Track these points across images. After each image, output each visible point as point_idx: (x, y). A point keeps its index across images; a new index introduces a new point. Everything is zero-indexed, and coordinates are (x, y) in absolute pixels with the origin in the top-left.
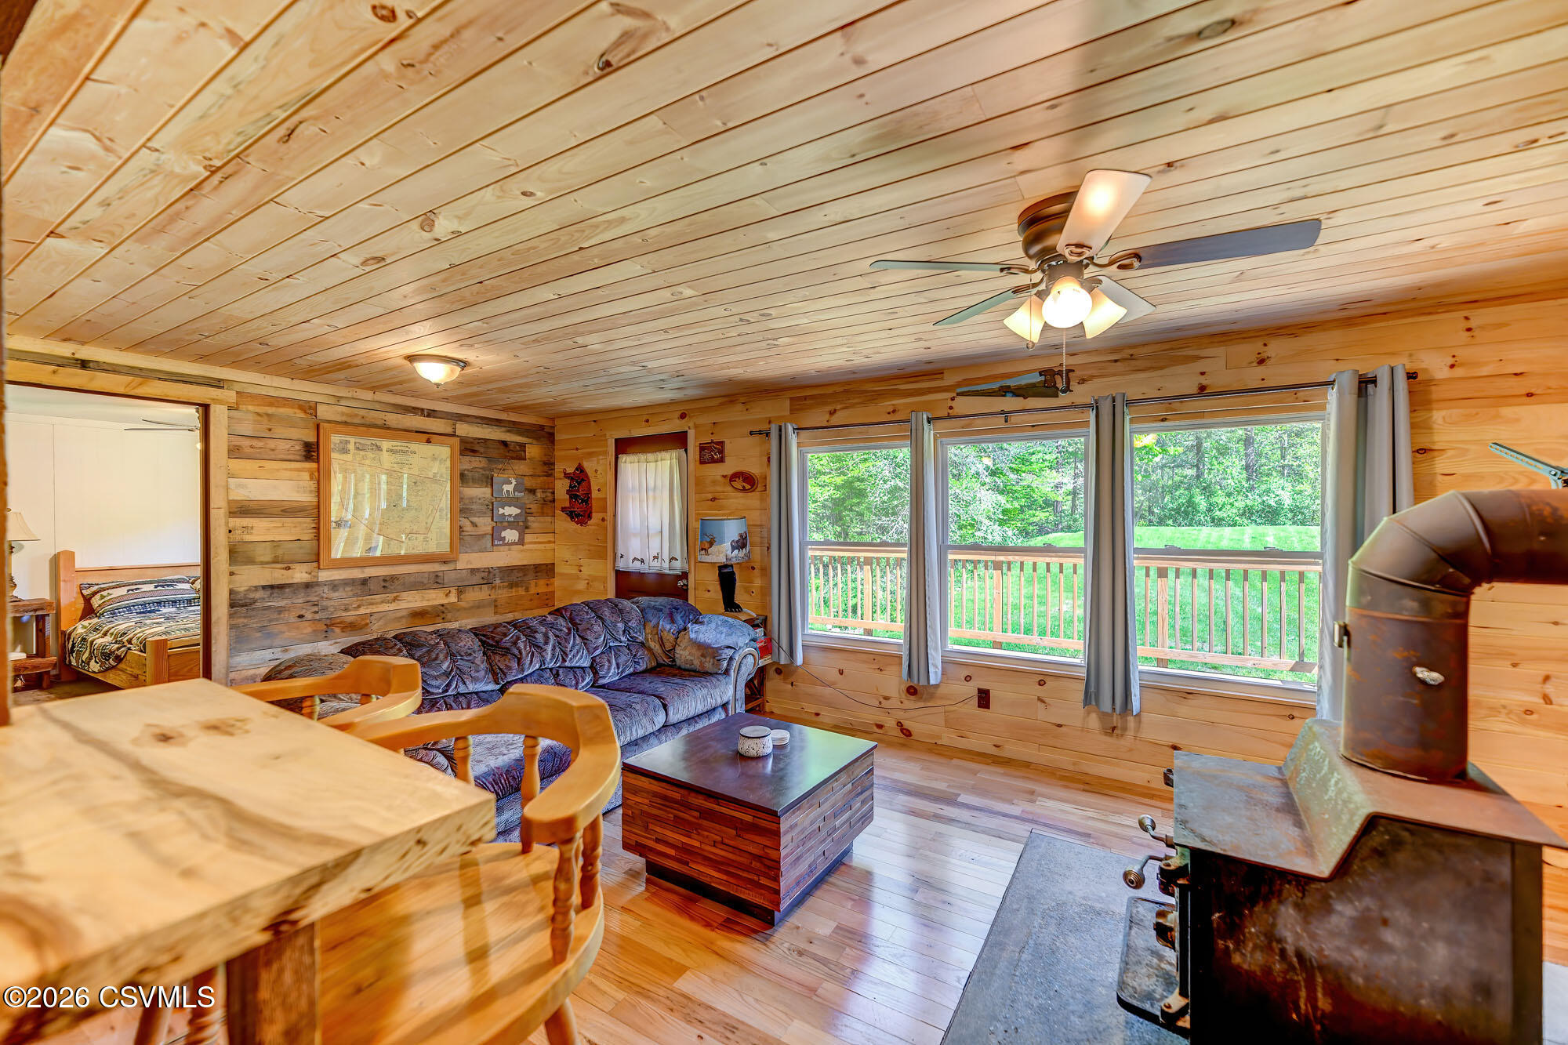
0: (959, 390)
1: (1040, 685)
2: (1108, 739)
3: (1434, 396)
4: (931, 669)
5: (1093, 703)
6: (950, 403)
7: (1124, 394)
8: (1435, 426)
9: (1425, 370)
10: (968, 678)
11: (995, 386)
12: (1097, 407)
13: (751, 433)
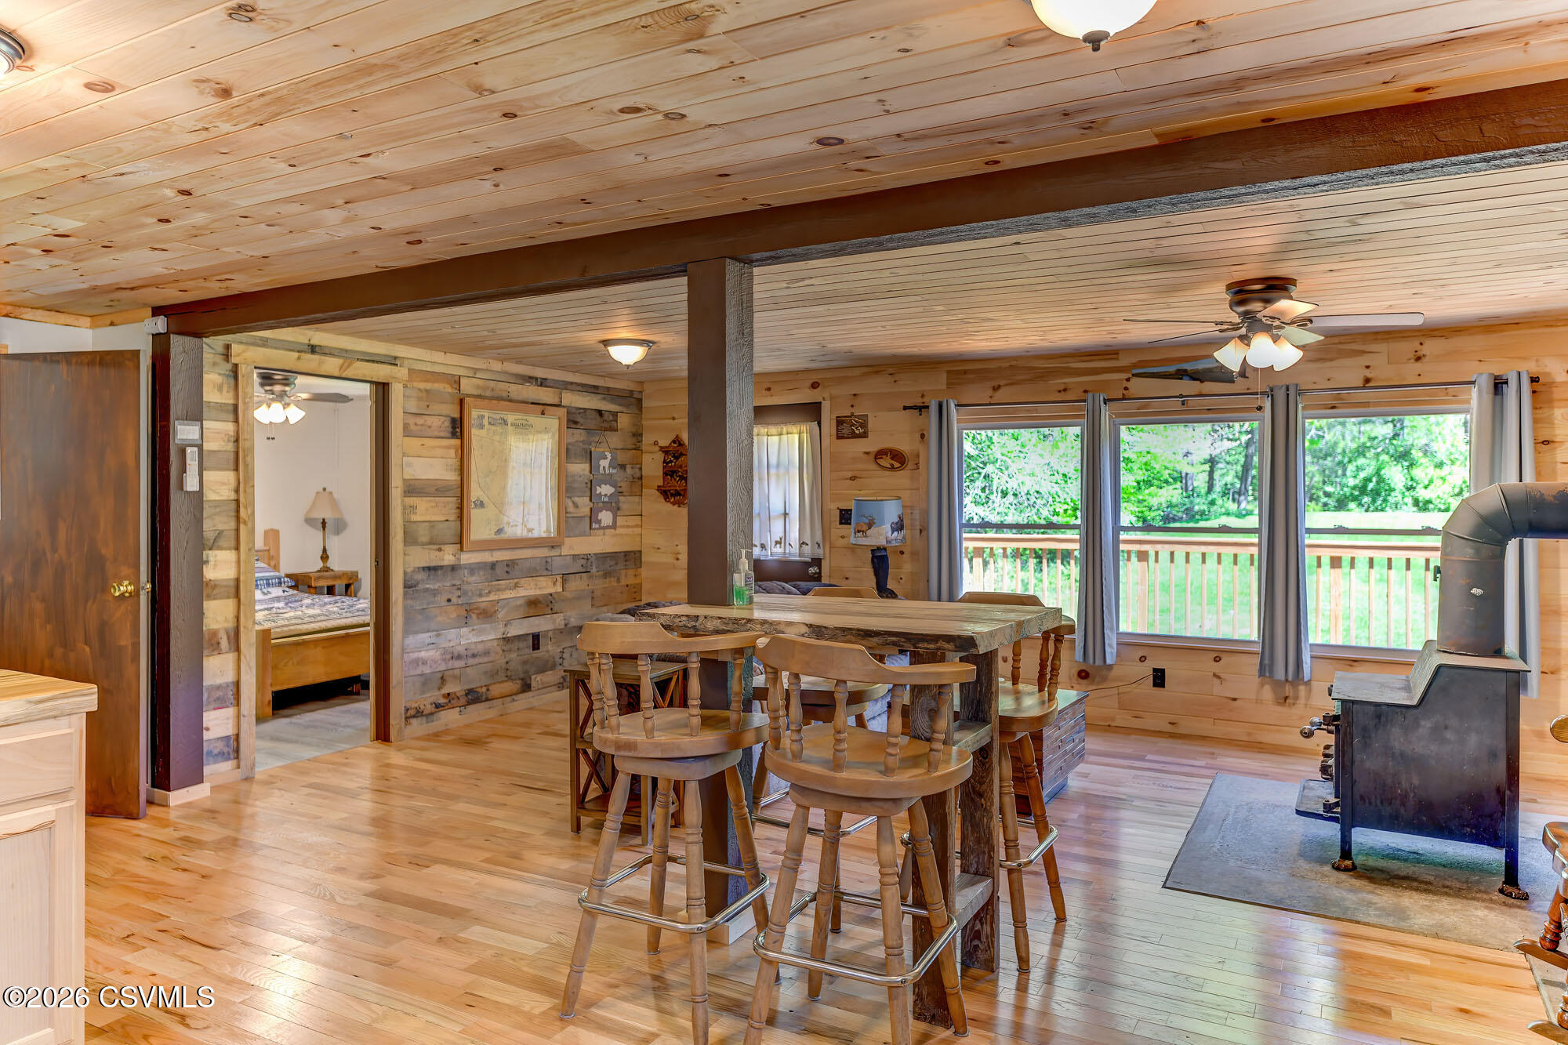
0: (1135, 371)
1: (1215, 661)
2: (1279, 709)
3: (1555, 396)
4: (1107, 649)
5: (1267, 674)
6: (1126, 384)
7: (1297, 385)
8: (1556, 422)
9: (1548, 374)
10: (1143, 659)
11: (1172, 369)
12: (1272, 395)
13: (905, 408)
